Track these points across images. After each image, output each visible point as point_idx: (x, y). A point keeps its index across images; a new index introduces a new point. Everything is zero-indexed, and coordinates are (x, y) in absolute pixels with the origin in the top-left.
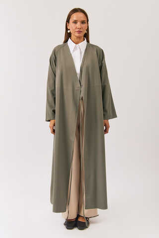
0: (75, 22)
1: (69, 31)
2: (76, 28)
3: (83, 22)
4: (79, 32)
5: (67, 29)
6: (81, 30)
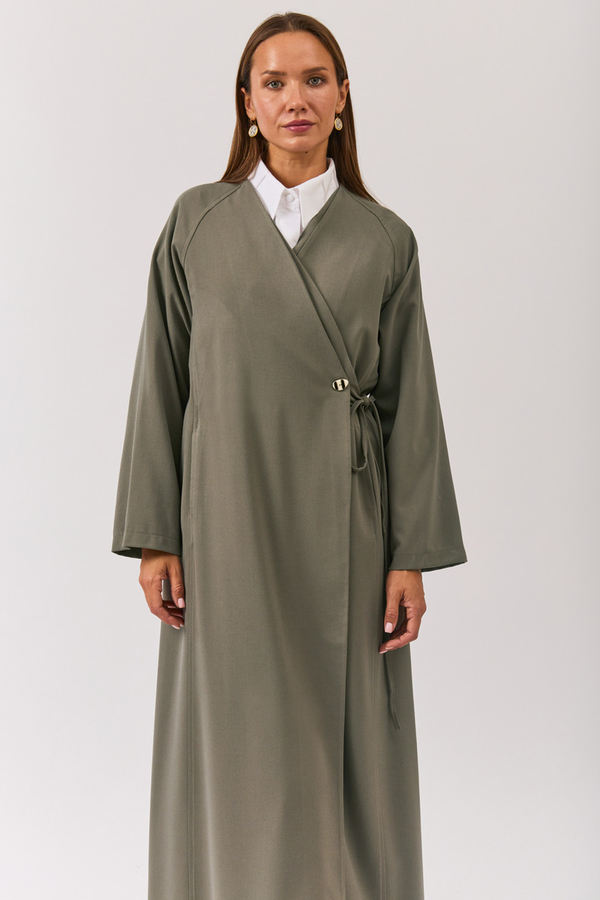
0: (276, 82)
2: (282, 109)
4: (300, 127)
6: (310, 116)
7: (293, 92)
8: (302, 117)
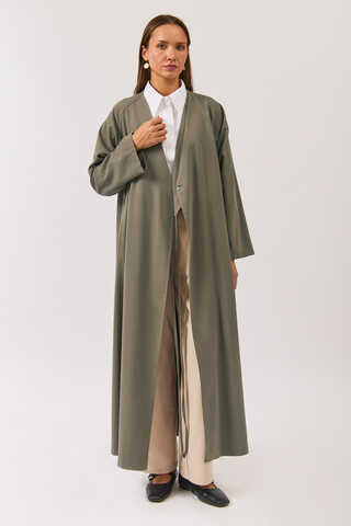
1: (146, 66)
3: (179, 46)
4: (172, 67)
5: (142, 61)
7: (170, 52)
8: (173, 63)
